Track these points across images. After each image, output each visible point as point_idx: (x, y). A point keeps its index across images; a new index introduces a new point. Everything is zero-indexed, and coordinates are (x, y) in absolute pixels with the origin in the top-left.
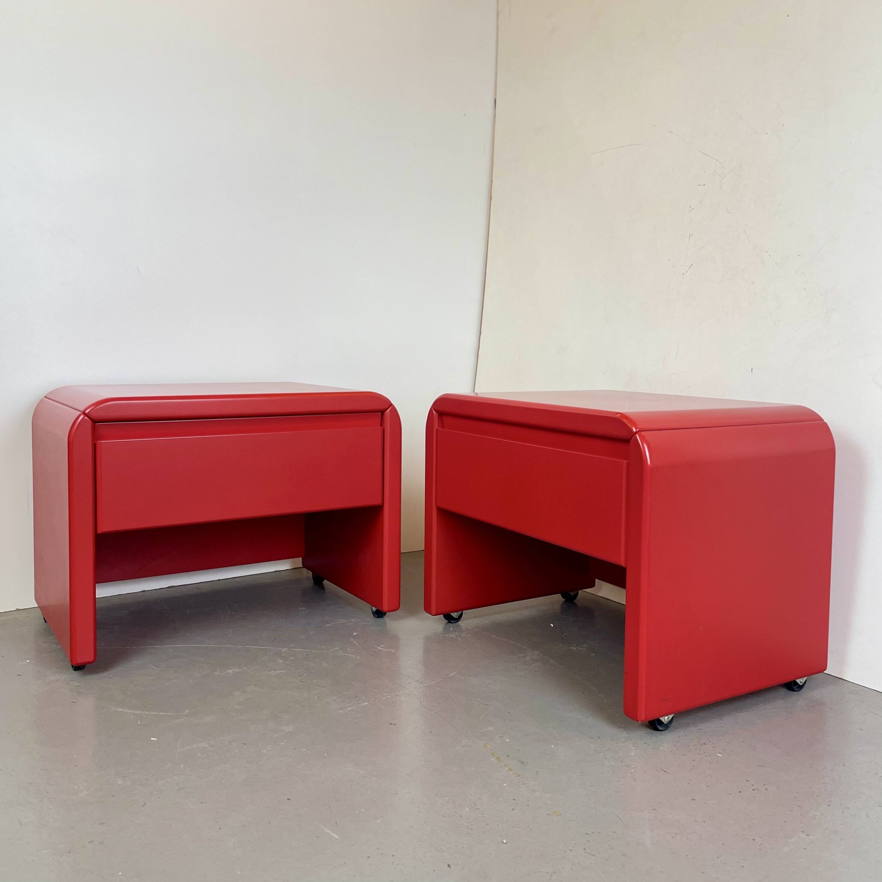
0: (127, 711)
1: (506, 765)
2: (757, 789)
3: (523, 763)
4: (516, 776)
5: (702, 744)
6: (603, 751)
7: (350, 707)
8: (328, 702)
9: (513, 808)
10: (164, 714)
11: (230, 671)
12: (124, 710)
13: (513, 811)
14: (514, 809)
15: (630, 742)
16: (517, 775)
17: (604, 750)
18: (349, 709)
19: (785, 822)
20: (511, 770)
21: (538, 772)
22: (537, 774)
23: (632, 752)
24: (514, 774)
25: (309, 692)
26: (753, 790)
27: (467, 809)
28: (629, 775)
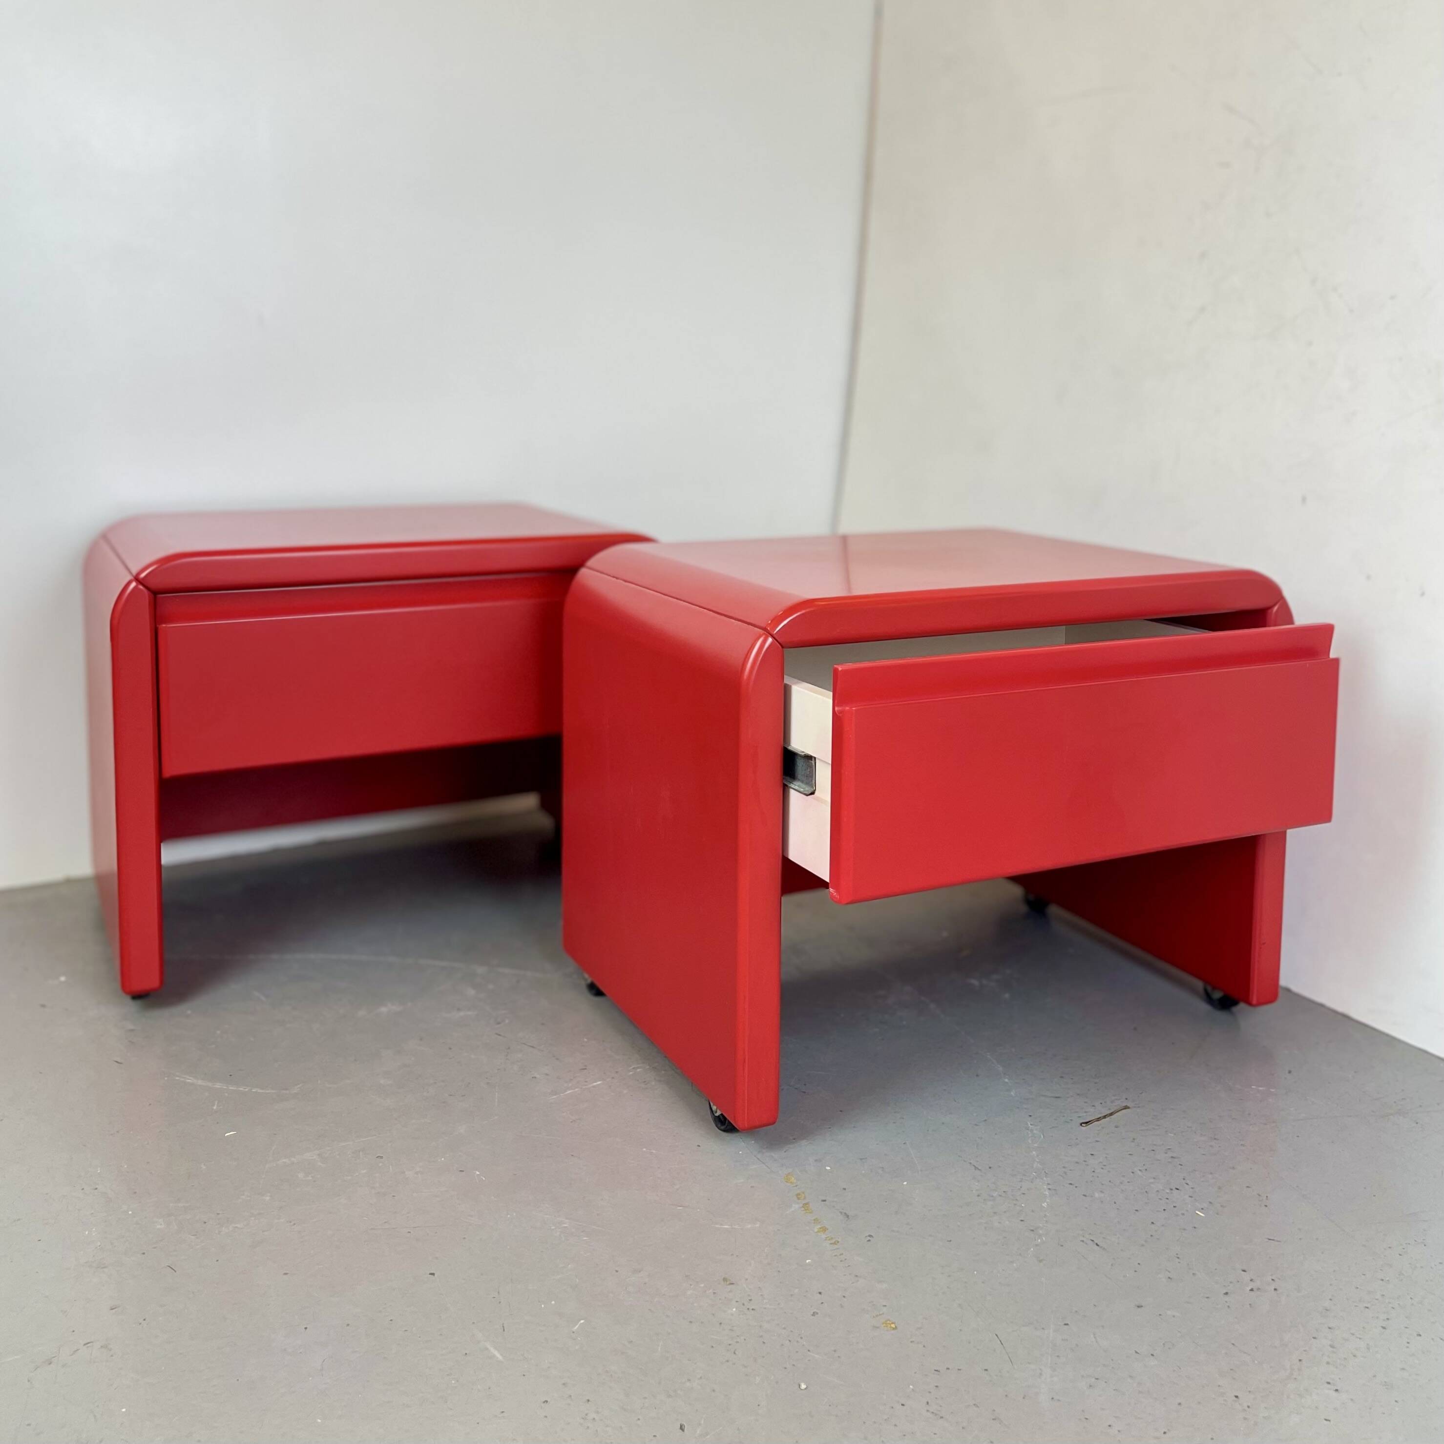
0: (200, 1082)
1: (816, 1221)
2: (1258, 1289)
3: (848, 1216)
4: (831, 1244)
5: (1172, 1189)
6: (992, 1196)
7: (568, 1088)
8: (535, 1078)
9: (815, 1310)
10: (260, 1091)
11: (384, 1009)
12: (195, 1081)
13: (813, 1317)
14: (817, 1313)
15: (1045, 1179)
16: (833, 1241)
17: (995, 1194)
18: (569, 1092)
19: (1300, 1360)
20: (824, 1229)
21: (870, 1236)
22: (869, 1241)
23: (1044, 1203)
24: (829, 1240)
25: (507, 1056)
26: (1252, 1290)
27: (734, 1310)
28: (1032, 1249)
